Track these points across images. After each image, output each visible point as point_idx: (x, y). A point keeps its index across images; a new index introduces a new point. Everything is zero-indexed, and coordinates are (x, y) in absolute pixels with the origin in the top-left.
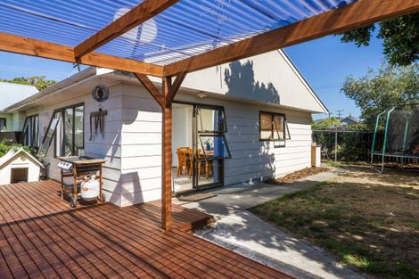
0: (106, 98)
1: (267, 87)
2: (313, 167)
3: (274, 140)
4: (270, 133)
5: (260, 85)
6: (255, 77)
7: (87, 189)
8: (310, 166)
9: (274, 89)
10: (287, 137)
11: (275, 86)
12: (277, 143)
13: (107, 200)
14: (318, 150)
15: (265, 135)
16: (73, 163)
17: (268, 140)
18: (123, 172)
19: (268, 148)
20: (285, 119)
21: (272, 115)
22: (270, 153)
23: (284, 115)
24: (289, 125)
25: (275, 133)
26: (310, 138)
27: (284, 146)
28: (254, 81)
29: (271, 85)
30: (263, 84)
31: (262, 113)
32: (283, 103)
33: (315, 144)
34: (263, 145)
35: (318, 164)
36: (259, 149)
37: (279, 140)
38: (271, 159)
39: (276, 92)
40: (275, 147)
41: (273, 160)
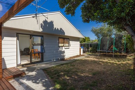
1: (59, 29)
3: (65, 47)
4: (63, 44)
5: (57, 29)
8: (79, 54)
9: (62, 30)
10: (70, 45)
12: (66, 47)
14: (82, 49)
15: (60, 45)
17: (62, 47)
19: (62, 49)
21: (64, 38)
23: (69, 39)
24: (70, 42)
25: (65, 44)
26: (79, 46)
27: (69, 48)
28: (54, 27)
29: (61, 29)
30: (58, 28)
31: (59, 38)
32: (66, 35)
34: (60, 48)
35: (82, 53)
37: (68, 46)
39: (63, 31)
40: (65, 49)
41: (64, 52)
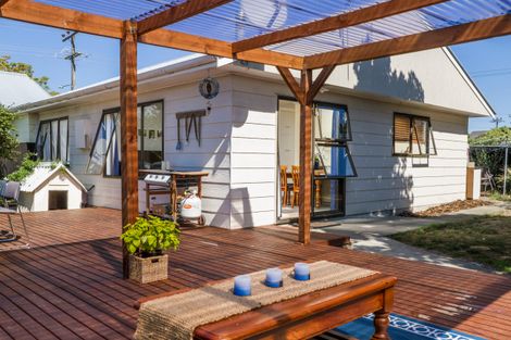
0: (216, 94)
1: (407, 77)
2: (469, 199)
3: (413, 156)
4: (407, 144)
5: (398, 75)
6: (391, 65)
7: (190, 207)
8: (463, 197)
9: (417, 81)
10: (431, 151)
11: (417, 76)
12: (417, 161)
13: (208, 223)
14: (478, 173)
15: (400, 147)
16: (171, 175)
17: (405, 155)
18: (233, 187)
19: (404, 167)
20: (429, 125)
21: (411, 118)
22: (406, 175)
23: (427, 119)
24: (436, 134)
25: (415, 146)
26: (465, 155)
27: (426, 166)
28: (389, 70)
29: (412, 75)
30: (401, 74)
31: (396, 114)
32: (428, 100)
33: (472, 165)
34: (397, 162)
35: (476, 195)
36: (392, 167)
37: (421, 155)
38: (408, 183)
39: (419, 85)
40: (414, 166)
41: (411, 185)
